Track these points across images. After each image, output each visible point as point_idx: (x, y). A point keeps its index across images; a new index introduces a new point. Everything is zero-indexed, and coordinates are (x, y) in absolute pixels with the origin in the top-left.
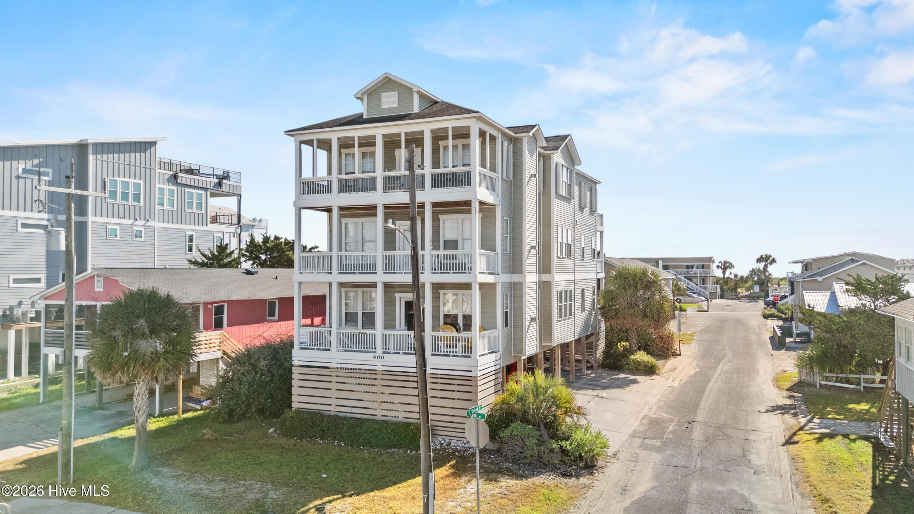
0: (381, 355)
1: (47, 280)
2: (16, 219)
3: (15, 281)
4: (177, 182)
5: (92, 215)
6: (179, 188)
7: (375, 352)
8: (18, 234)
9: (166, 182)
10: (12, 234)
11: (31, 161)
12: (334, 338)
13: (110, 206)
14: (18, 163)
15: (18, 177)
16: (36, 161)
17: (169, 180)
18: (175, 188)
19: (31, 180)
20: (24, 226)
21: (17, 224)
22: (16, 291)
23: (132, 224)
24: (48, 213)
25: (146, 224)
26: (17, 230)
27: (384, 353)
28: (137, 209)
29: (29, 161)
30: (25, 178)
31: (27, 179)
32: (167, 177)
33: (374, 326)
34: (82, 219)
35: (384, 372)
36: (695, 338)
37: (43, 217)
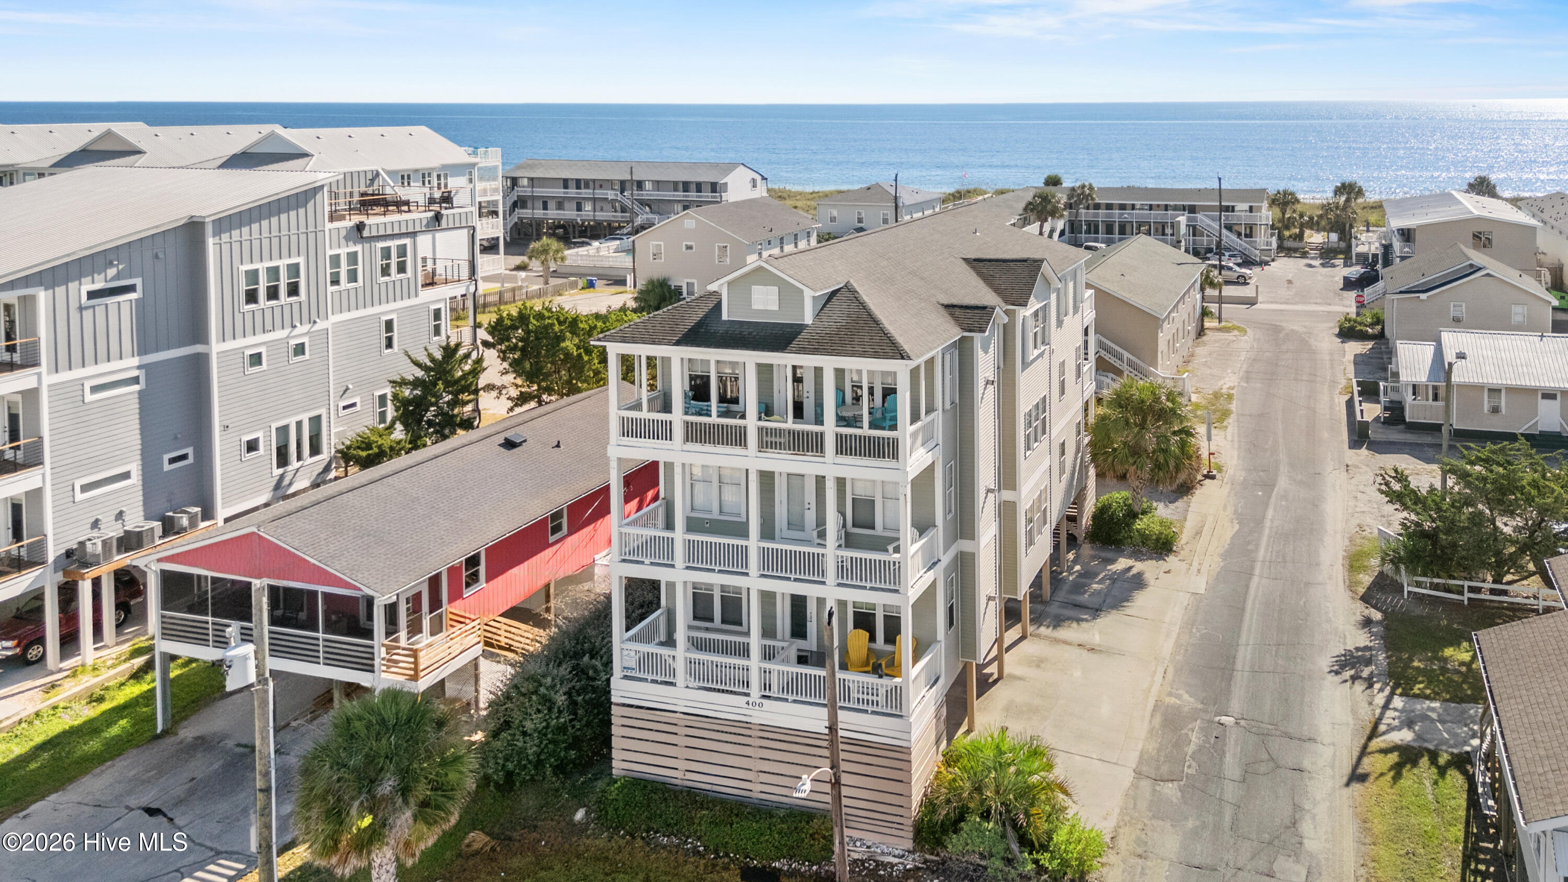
0: (758, 701)
1: (143, 470)
2: (81, 382)
3: (85, 488)
4: (362, 237)
5: (218, 342)
6: (367, 246)
7: (747, 695)
8: (86, 407)
9: (343, 241)
10: (78, 409)
11: (103, 275)
12: (680, 666)
13: (249, 317)
14: (80, 284)
15: (81, 309)
16: (112, 272)
17: (347, 238)
18: (358, 248)
19: (104, 307)
20: (95, 389)
21: (83, 390)
22: (87, 505)
23: (288, 337)
24: (138, 355)
25: (313, 330)
26: (83, 401)
27: (764, 697)
28: (296, 308)
29: (99, 274)
30: (94, 307)
31: (97, 308)
32: (343, 233)
33: (744, 652)
34: (199, 348)
35: (763, 727)
36: (1233, 406)
37: (130, 364)
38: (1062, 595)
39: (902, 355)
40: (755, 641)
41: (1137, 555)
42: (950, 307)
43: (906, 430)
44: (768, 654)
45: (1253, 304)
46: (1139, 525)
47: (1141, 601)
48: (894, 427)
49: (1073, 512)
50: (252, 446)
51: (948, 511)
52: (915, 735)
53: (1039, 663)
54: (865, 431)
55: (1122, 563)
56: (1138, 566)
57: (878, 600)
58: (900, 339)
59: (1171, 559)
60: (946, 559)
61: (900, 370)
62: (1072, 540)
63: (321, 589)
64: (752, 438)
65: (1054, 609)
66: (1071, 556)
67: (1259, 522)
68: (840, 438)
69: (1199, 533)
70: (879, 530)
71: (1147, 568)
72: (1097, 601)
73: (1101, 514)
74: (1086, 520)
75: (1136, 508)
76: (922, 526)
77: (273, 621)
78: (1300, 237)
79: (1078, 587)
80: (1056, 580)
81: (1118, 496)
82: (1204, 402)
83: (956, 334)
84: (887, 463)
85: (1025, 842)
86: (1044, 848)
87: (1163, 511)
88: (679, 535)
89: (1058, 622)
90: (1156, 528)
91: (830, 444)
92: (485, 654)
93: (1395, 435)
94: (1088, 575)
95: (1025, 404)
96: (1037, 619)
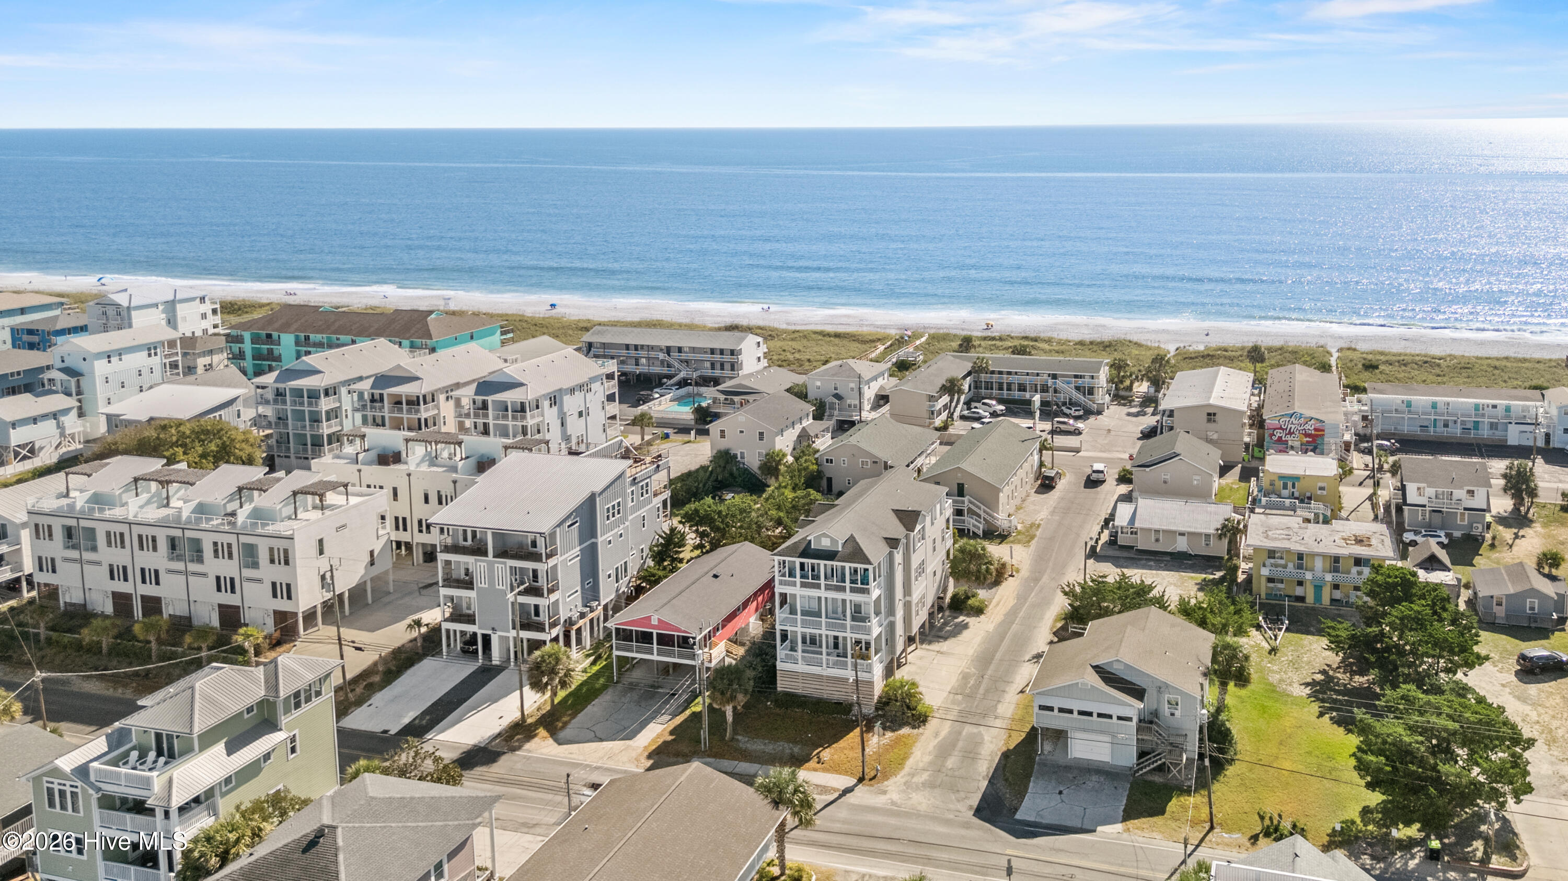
0: (826, 669)
1: (581, 588)
2: (567, 559)
3: (568, 597)
4: (635, 483)
5: (600, 537)
6: (637, 486)
7: (822, 667)
8: (568, 568)
9: (630, 487)
10: (566, 569)
11: (572, 519)
12: (799, 658)
13: (608, 526)
14: (566, 524)
15: (567, 532)
16: (574, 517)
17: (631, 485)
18: (634, 488)
19: (572, 530)
20: (570, 561)
21: (567, 562)
23: (618, 531)
24: (579, 546)
25: (624, 526)
26: (567, 565)
27: (828, 667)
28: (619, 519)
29: (570, 518)
31: (570, 531)
32: (630, 483)
33: (821, 654)
34: (593, 540)
35: (827, 676)
36: (1038, 533)
37: (577, 550)
38: (933, 633)
39: (870, 563)
40: (824, 650)
41: (968, 615)
42: (886, 539)
43: (872, 584)
44: (828, 654)
45: (1078, 452)
46: (970, 602)
47: (966, 633)
48: (868, 584)
49: (942, 595)
50: (609, 576)
51: (885, 607)
52: (875, 678)
53: (921, 658)
54: (859, 585)
55: (961, 618)
56: (967, 620)
57: (863, 637)
58: (870, 557)
59: (982, 617)
60: (885, 623)
61: (870, 567)
62: (941, 609)
63: (676, 634)
64: (823, 587)
65: (929, 638)
66: (940, 616)
67: (1026, 600)
68: (851, 587)
69: (998, 604)
70: (863, 614)
71: (972, 621)
72: (947, 635)
73: (955, 597)
74: (948, 600)
75: (970, 595)
76: (877, 613)
77: (658, 644)
78: (1130, 388)
79: (941, 629)
80: (932, 625)
81: (963, 588)
82: (1024, 530)
83: (888, 550)
84: (866, 595)
85: (908, 708)
86: (914, 709)
87: (982, 594)
88: (799, 617)
89: (930, 643)
90: (977, 604)
91: (848, 589)
92: (727, 656)
93: (1111, 552)
94: (945, 624)
95: (915, 564)
96: (922, 642)
